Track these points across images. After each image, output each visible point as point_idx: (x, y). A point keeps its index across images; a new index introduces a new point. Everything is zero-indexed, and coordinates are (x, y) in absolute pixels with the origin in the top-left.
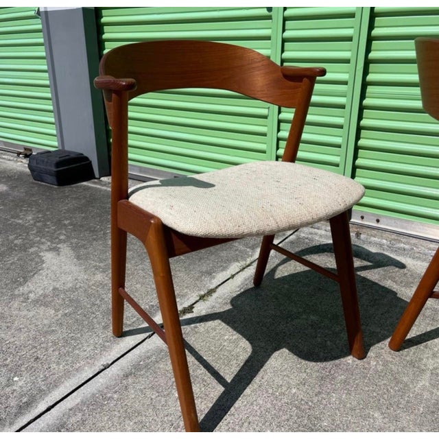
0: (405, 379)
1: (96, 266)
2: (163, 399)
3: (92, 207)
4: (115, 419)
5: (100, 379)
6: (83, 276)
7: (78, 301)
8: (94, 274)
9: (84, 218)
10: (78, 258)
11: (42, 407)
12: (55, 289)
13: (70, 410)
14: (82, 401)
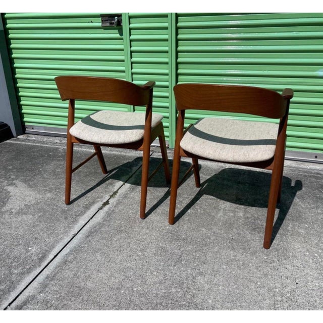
0: (213, 214)
1: (43, 190)
2: (110, 242)
4: (91, 254)
5: (75, 241)
6: (38, 196)
7: (43, 209)
8: (45, 194)
10: (31, 187)
11: (51, 257)
12: (25, 205)
13: (66, 255)
14: (70, 251)
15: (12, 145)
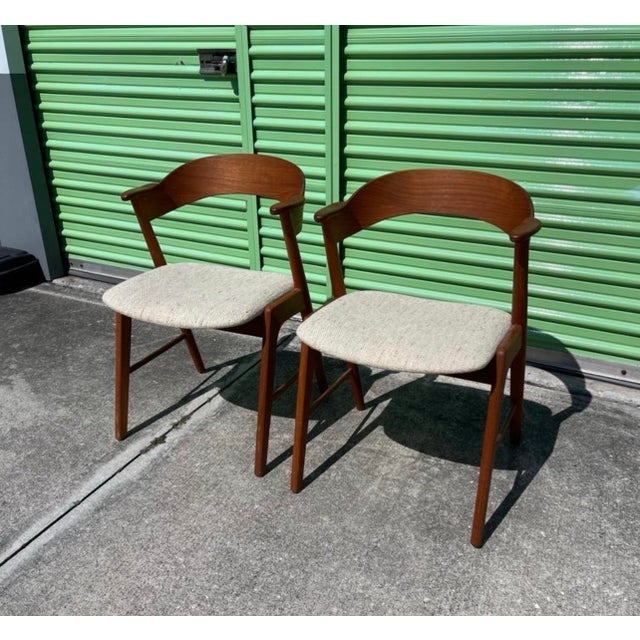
0: (358, 486)
1: (57, 399)
2: (134, 527)
3: (45, 323)
4: (90, 548)
5: (73, 516)
6: (43, 412)
7: (41, 441)
8: (56, 409)
9: (36, 339)
10: (36, 390)
11: (17, 545)
12: (12, 430)
13: (45, 545)
14: (56, 537)
15: (37, 297)
